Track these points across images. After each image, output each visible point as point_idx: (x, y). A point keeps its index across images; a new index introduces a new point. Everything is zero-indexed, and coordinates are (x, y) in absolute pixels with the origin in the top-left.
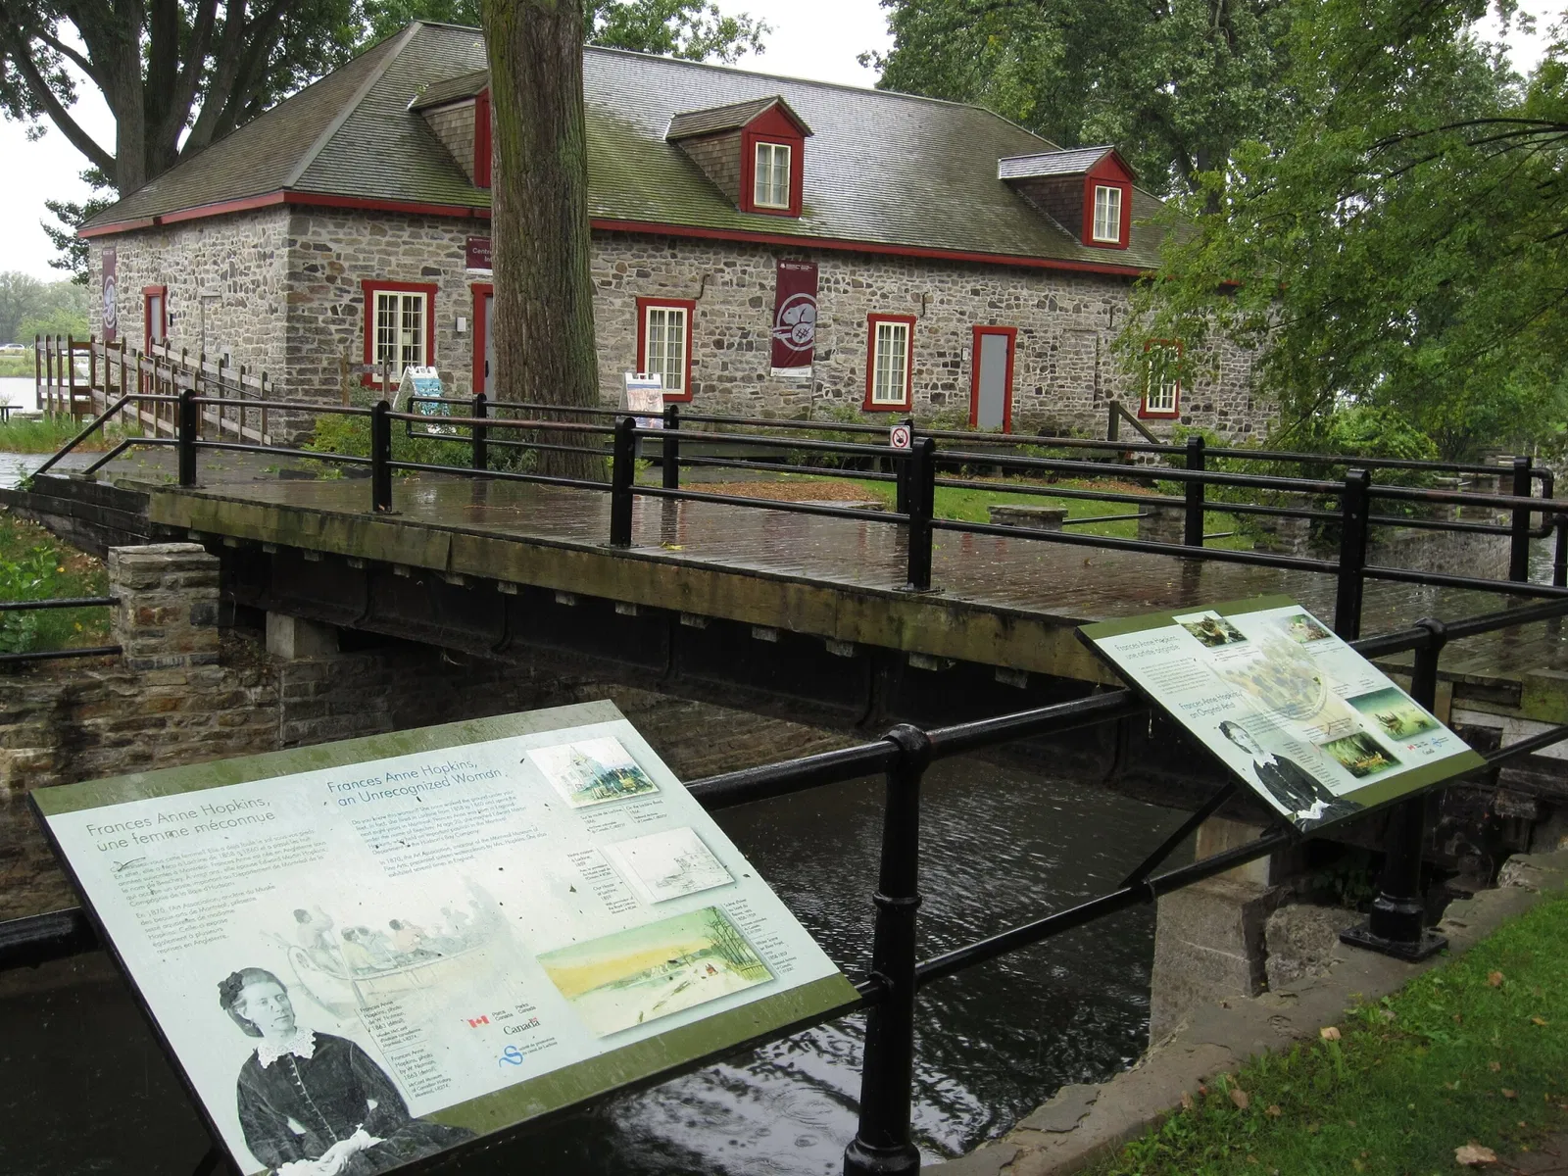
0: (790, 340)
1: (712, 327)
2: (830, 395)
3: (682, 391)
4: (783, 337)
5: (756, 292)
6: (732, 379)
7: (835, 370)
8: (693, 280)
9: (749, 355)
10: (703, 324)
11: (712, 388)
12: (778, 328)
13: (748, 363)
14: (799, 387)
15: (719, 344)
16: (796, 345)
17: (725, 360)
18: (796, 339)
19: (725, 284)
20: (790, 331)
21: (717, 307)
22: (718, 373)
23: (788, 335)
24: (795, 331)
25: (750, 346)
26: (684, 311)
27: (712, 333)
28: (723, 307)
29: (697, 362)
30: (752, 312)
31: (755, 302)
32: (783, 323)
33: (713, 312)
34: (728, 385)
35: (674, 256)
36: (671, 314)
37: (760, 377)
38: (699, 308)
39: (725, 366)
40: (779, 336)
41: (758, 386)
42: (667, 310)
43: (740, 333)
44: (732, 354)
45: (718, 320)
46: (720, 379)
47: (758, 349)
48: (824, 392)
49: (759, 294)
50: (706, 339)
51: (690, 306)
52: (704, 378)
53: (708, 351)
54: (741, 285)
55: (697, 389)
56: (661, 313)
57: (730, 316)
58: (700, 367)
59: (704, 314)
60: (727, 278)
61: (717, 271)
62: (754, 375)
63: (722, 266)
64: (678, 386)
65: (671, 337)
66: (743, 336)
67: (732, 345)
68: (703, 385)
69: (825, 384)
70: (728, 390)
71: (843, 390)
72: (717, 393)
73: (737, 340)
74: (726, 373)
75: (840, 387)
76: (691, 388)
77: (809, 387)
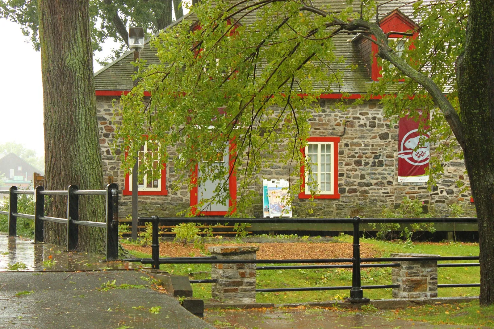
0: (411, 159)
1: (352, 153)
2: (444, 194)
3: (332, 192)
4: (406, 157)
5: (385, 130)
6: (368, 185)
7: (447, 177)
8: (338, 125)
9: (380, 169)
10: (346, 150)
11: (354, 191)
12: (402, 151)
13: (379, 174)
14: (419, 188)
15: (358, 163)
16: (416, 162)
17: (363, 172)
18: (416, 158)
19: (361, 126)
20: (411, 153)
21: (356, 141)
22: (358, 180)
23: (410, 156)
24: (414, 153)
25: (381, 164)
26: (332, 144)
27: (353, 157)
28: (360, 141)
29: (342, 175)
30: (382, 142)
31: (384, 136)
32: (405, 148)
33: (353, 144)
34: (366, 188)
35: (324, 111)
36: (323, 146)
37: (390, 183)
38: (343, 142)
39: (363, 177)
40: (402, 157)
41: (389, 189)
42: (319, 144)
43: (373, 156)
44: (369, 169)
45: (357, 148)
46: (360, 184)
47: (386, 165)
48: (439, 191)
49: (386, 131)
50: (348, 160)
51: (336, 141)
52: (348, 184)
53: (350, 167)
54: (373, 125)
55: (343, 191)
56: (316, 146)
57: (365, 145)
58: (344, 178)
59: (346, 145)
60: (362, 122)
61: (355, 118)
62: (385, 182)
63: (358, 115)
64: (329, 190)
65: (323, 160)
66: (376, 157)
67: (368, 163)
68: (347, 188)
69: (440, 186)
70: (366, 192)
71: (455, 190)
72: (358, 193)
73: (371, 160)
74: (364, 181)
75: (453, 187)
76: (339, 190)
77: (428, 188)
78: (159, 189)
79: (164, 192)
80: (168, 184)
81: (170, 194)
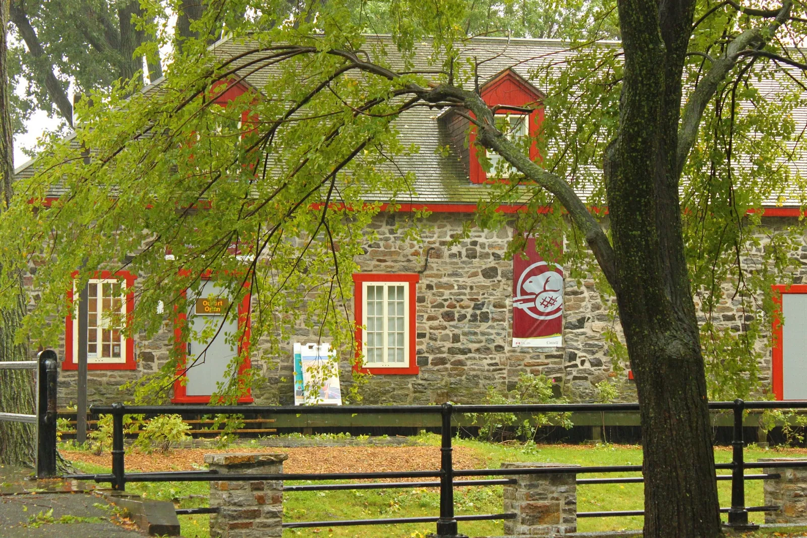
0: (534, 309)
1: (439, 300)
2: (587, 365)
3: (406, 364)
4: (525, 307)
5: (491, 262)
6: (463, 352)
7: (591, 338)
8: (416, 254)
9: (484, 327)
10: (429, 295)
11: (443, 361)
12: (519, 297)
13: (483, 334)
14: (547, 357)
15: (449, 317)
16: (541, 314)
17: (456, 331)
18: (541, 308)
19: (452, 256)
20: (534, 300)
21: (445, 280)
22: (448, 345)
23: (531, 305)
24: (539, 300)
25: (485, 317)
26: (406, 285)
27: (441, 306)
28: (452, 280)
29: (422, 335)
30: (487, 282)
31: (489, 273)
32: (523, 292)
33: (439, 286)
34: (461, 357)
35: (392, 232)
36: (391, 289)
37: (499, 348)
38: (424, 282)
39: (456, 339)
40: (520, 306)
41: (498, 357)
42: (386, 285)
43: (472, 304)
44: (465, 326)
45: (447, 292)
46: (451, 351)
47: (494, 320)
48: (578, 362)
49: (493, 264)
50: (432, 312)
51: (413, 280)
52: (432, 350)
53: (435, 323)
54: (472, 255)
55: (425, 362)
56: (380, 289)
57: (460, 287)
58: (426, 340)
59: (429, 287)
60: (455, 250)
61: (443, 243)
62: (492, 346)
63: (448, 239)
64: (402, 360)
65: (391, 311)
66: (476, 307)
67: (465, 316)
68: (431, 357)
69: (579, 354)
70: (461, 363)
71: (604, 359)
72: (448, 366)
73: (469, 312)
74: (458, 345)
75: (599, 355)
76: (418, 361)
77: (560, 357)
78: (123, 359)
79: (130, 365)
80: (137, 351)
81: (141, 368)
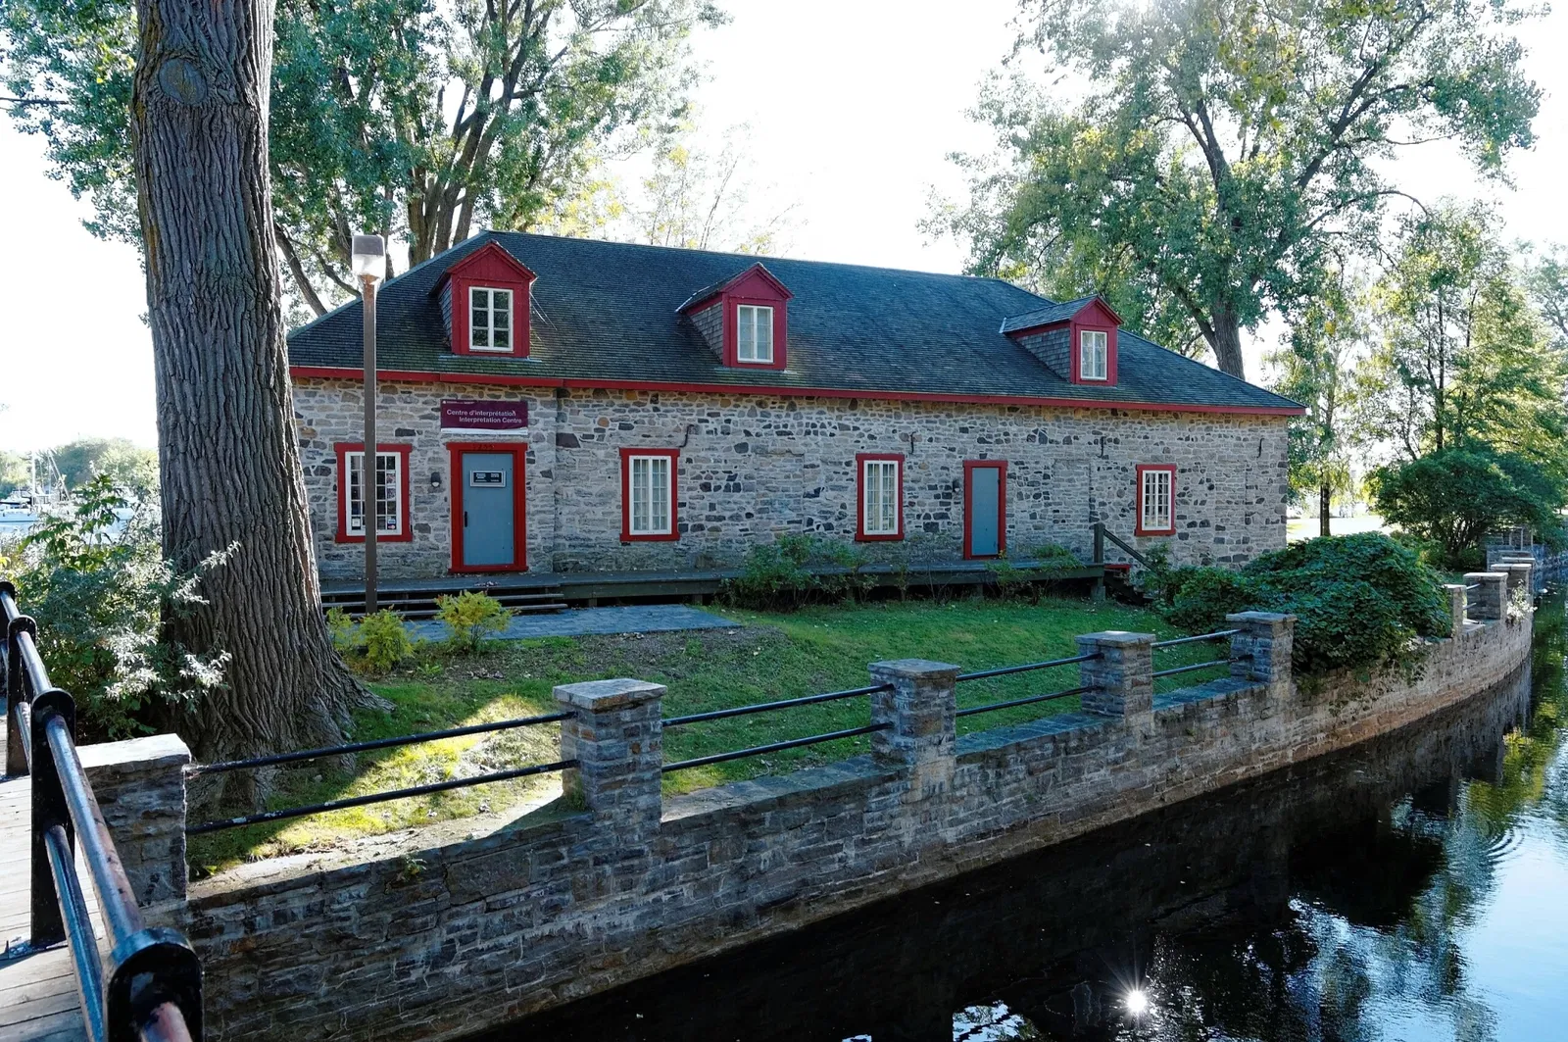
1: (698, 472)
2: (822, 529)
3: (669, 531)
5: (742, 438)
6: (721, 518)
7: (825, 505)
8: (677, 430)
9: (736, 496)
10: (688, 467)
11: (701, 528)
13: (736, 502)
14: (789, 522)
15: (706, 487)
17: (713, 501)
19: (709, 432)
21: (702, 454)
22: (706, 513)
25: (737, 488)
26: (669, 459)
27: (699, 477)
28: (710, 453)
29: (684, 505)
30: (739, 456)
31: (741, 448)
33: (698, 459)
34: (715, 524)
35: (656, 409)
36: (655, 462)
37: (750, 515)
38: (684, 455)
39: (712, 507)
41: (748, 523)
42: (650, 458)
43: (726, 476)
44: (720, 496)
45: (704, 465)
46: (708, 519)
47: (745, 490)
48: (814, 526)
49: (744, 440)
50: (692, 483)
51: (675, 454)
52: (691, 518)
53: (694, 493)
54: (726, 432)
55: (685, 528)
56: (645, 461)
57: (716, 461)
58: (686, 508)
59: (689, 461)
60: (711, 427)
61: (700, 421)
62: (743, 514)
63: (705, 417)
64: (664, 527)
65: (655, 482)
66: (731, 478)
67: (719, 487)
68: (690, 525)
69: (816, 519)
70: (717, 529)
71: (835, 524)
72: (706, 532)
73: (724, 483)
74: (714, 513)
75: (832, 520)
76: (679, 529)
77: (800, 522)
78: (399, 531)
79: (407, 536)
80: (413, 523)
81: (417, 540)
